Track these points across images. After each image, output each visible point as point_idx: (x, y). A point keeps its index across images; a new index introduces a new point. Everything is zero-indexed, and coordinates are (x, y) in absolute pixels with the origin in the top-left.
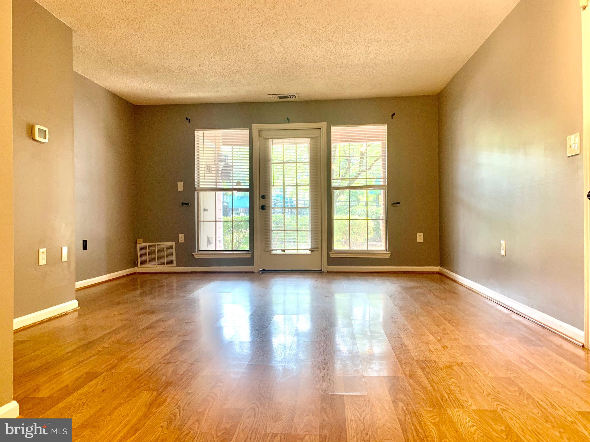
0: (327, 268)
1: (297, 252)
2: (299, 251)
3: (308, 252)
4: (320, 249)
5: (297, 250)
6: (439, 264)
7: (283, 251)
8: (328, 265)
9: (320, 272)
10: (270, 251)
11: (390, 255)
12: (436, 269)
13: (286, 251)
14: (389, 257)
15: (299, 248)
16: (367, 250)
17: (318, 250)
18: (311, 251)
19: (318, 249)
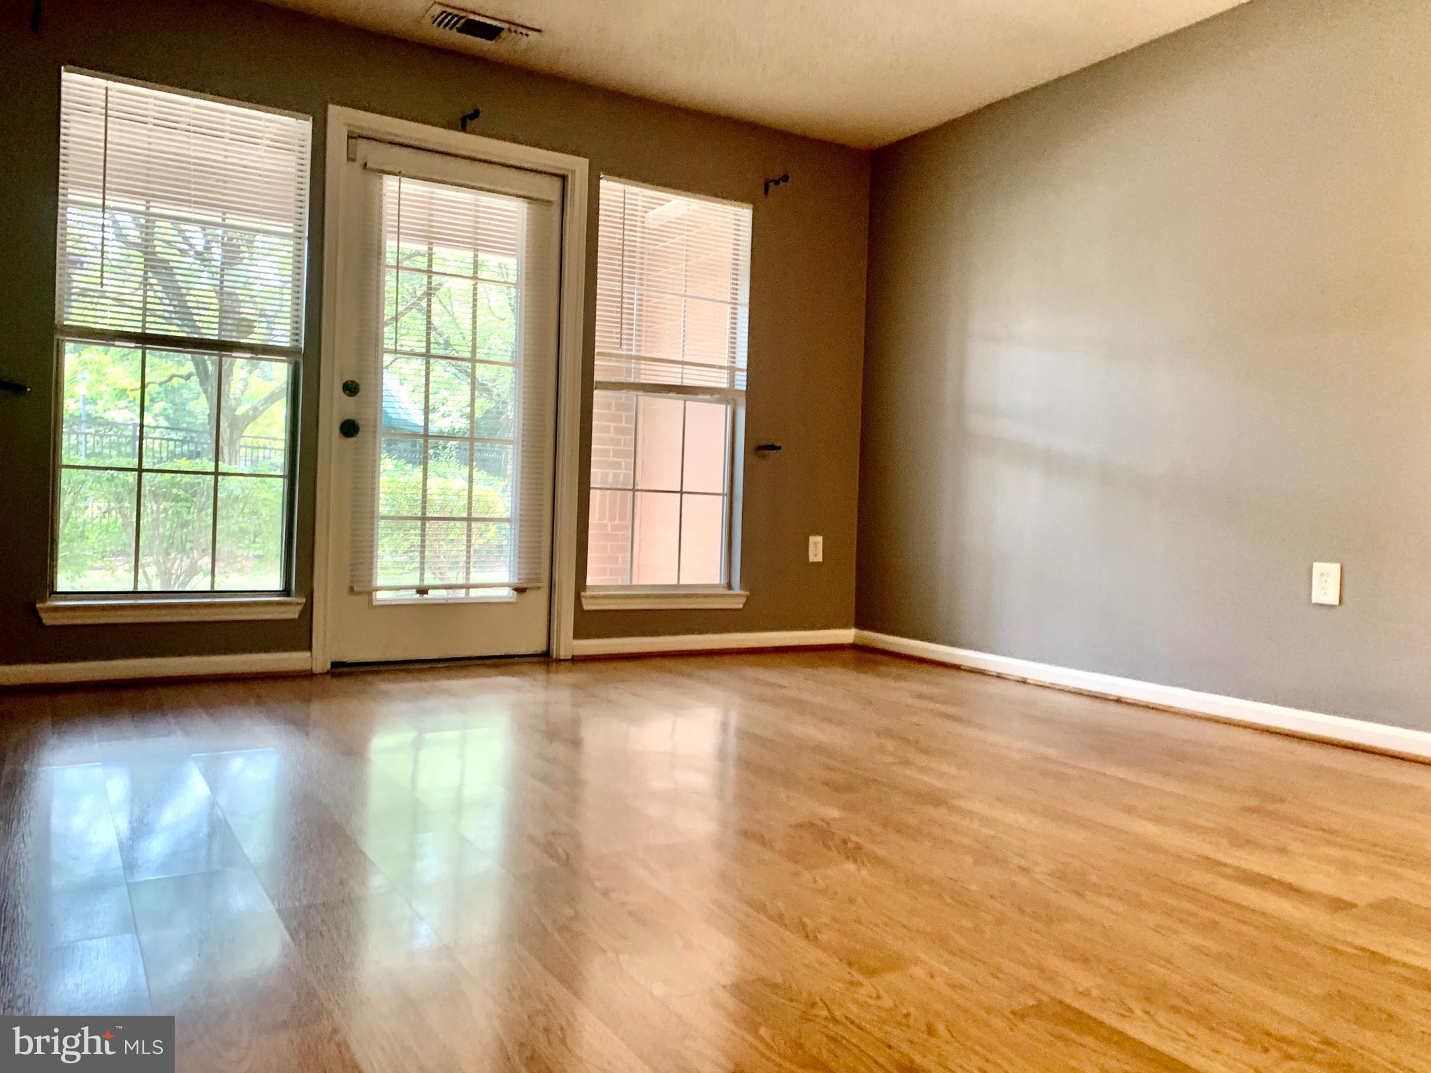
0: (568, 645)
1: (467, 594)
2: (471, 590)
3: (505, 593)
4: (545, 583)
5: (468, 587)
6: (853, 621)
7: (422, 591)
8: (577, 636)
9: (545, 659)
10: (369, 594)
11: (744, 600)
12: (847, 635)
13: (430, 592)
14: (741, 606)
15: (472, 581)
16: (678, 586)
17: (539, 588)
18: (520, 590)
19: (539, 585)
